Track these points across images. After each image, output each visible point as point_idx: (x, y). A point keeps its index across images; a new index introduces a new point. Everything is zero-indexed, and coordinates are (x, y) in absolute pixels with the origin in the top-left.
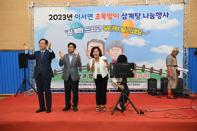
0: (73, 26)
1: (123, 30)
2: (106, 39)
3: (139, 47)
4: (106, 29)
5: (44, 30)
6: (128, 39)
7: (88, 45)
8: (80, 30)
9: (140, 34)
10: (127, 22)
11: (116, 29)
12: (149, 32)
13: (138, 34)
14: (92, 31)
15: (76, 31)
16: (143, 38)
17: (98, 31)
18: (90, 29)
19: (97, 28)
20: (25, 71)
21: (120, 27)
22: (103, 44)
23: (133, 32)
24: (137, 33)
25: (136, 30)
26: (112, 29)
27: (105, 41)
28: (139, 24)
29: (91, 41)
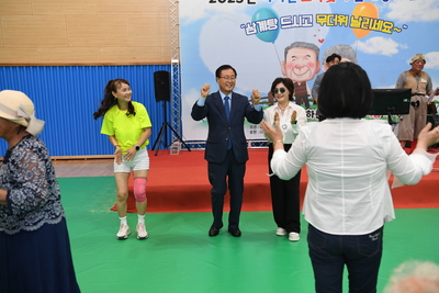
0: (258, 15)
1: (356, 23)
2: (321, 41)
3: (385, 57)
4: (321, 21)
5: (200, 24)
6: (364, 41)
7: (286, 53)
8: (271, 23)
9: (389, 31)
10: (363, 8)
11: (341, 21)
12: (405, 27)
13: (385, 30)
14: (295, 25)
15: (263, 26)
16: (394, 39)
17: (306, 25)
18: (290, 22)
19: (306, 20)
20: (165, 106)
21: (350, 18)
22: (317, 50)
23: (374, 28)
24: (383, 28)
25: (380, 24)
26: (333, 20)
27: (319, 45)
28: (387, 10)
29: (292, 46)
